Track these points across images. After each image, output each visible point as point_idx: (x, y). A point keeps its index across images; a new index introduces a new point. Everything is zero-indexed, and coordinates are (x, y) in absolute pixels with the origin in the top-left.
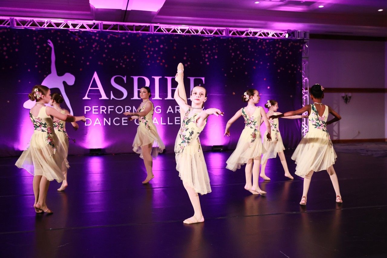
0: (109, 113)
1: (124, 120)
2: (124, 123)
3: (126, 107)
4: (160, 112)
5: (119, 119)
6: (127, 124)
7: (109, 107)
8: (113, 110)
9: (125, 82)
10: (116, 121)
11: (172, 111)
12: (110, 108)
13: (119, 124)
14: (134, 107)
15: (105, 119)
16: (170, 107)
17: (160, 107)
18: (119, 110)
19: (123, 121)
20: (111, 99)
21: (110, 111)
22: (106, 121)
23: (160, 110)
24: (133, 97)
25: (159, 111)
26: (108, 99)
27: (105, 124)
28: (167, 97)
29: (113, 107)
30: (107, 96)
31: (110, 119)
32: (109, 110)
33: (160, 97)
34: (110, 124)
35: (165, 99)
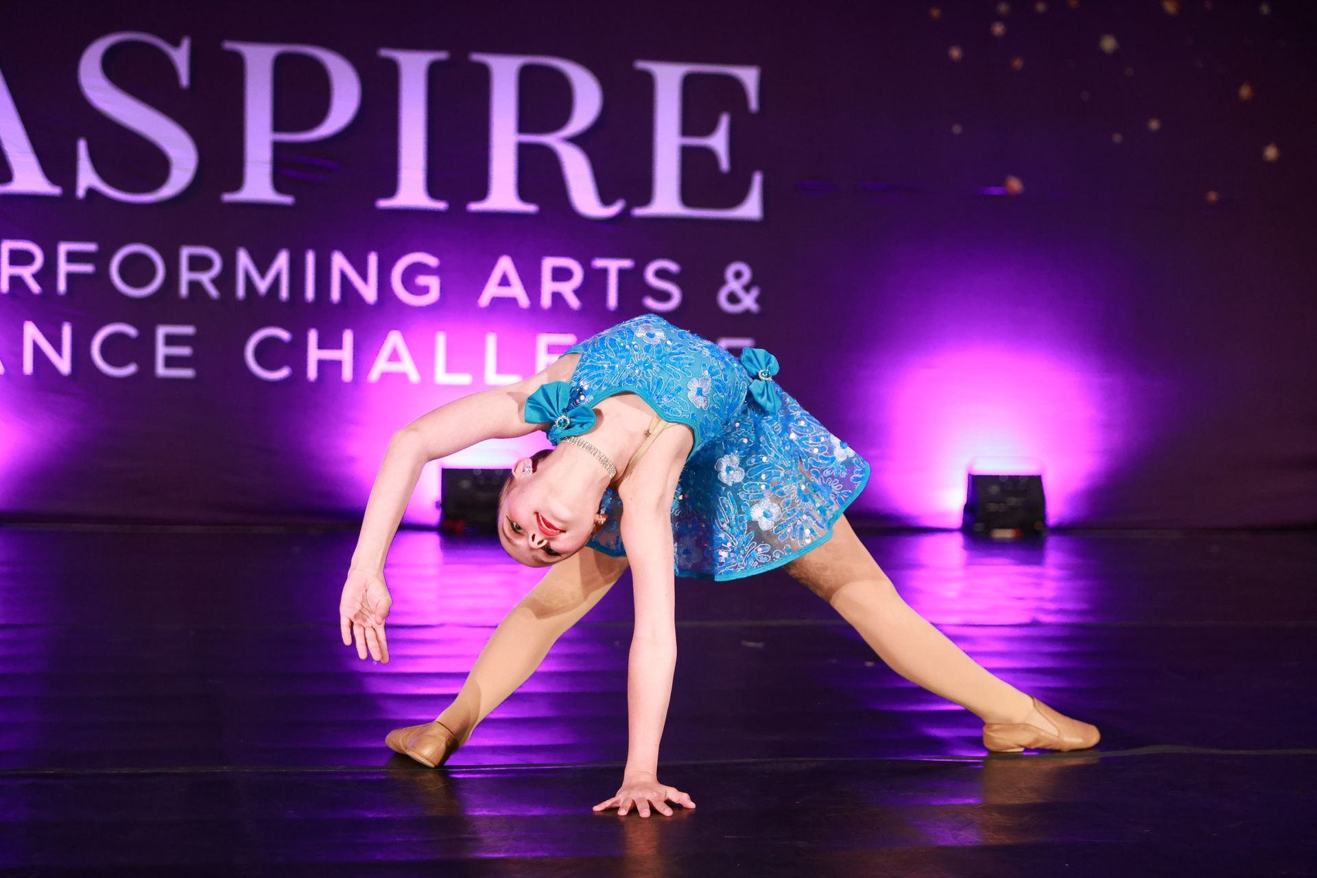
0: (62, 286)
1: (171, 340)
2: (171, 362)
3: (185, 252)
4: (433, 296)
5: (131, 331)
6: (188, 373)
7: (63, 248)
8: (87, 268)
9: (184, 80)
10: (114, 350)
11: (517, 291)
12: (72, 257)
13: (131, 369)
14: (244, 260)
15: (31, 332)
16: (505, 264)
17: (432, 261)
18: (137, 270)
19: (162, 350)
20: (81, 192)
21: (71, 277)
22: (37, 349)
23: (433, 283)
24: (237, 183)
25: (425, 290)
26: (55, 191)
27: (28, 367)
28: (482, 192)
29: (91, 247)
30: (50, 172)
31: (67, 331)
32: (64, 268)
33: (434, 187)
34: (64, 365)
35: (474, 207)
